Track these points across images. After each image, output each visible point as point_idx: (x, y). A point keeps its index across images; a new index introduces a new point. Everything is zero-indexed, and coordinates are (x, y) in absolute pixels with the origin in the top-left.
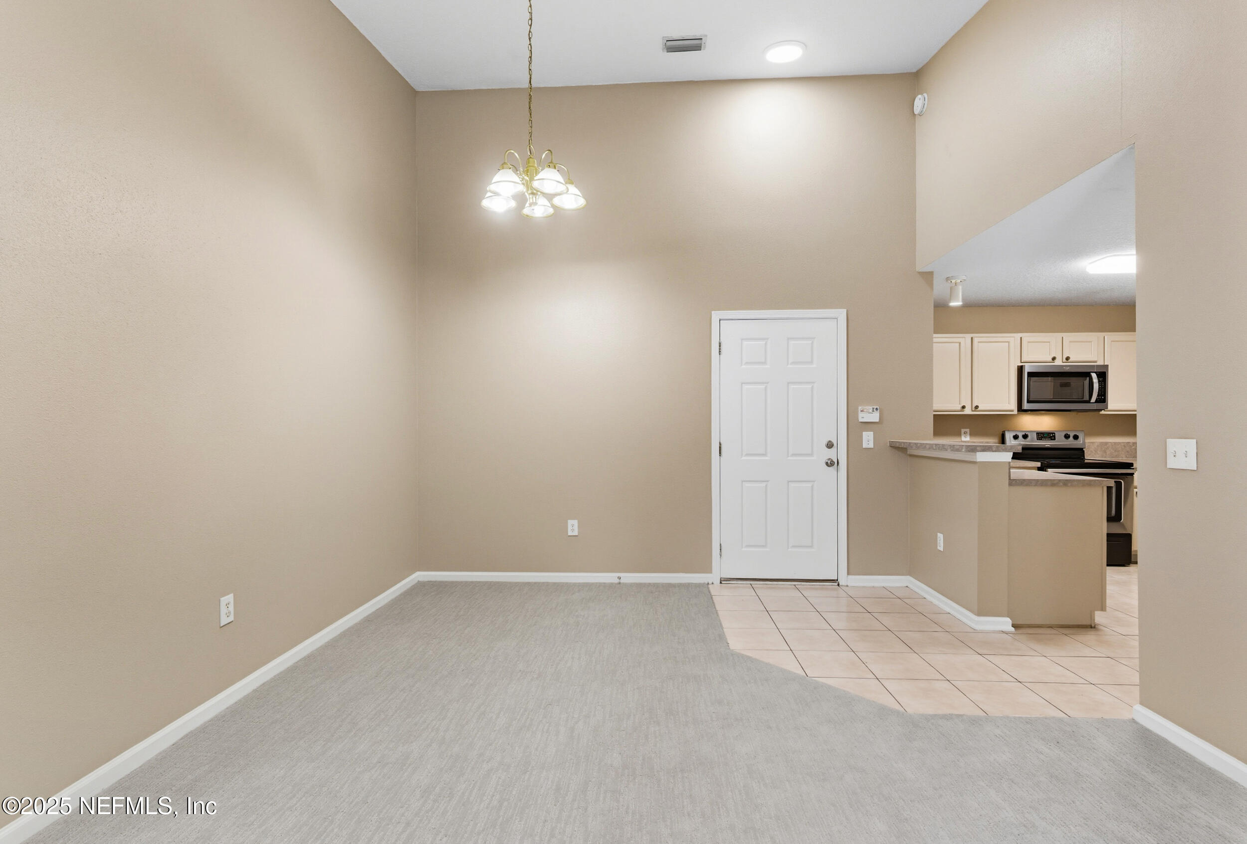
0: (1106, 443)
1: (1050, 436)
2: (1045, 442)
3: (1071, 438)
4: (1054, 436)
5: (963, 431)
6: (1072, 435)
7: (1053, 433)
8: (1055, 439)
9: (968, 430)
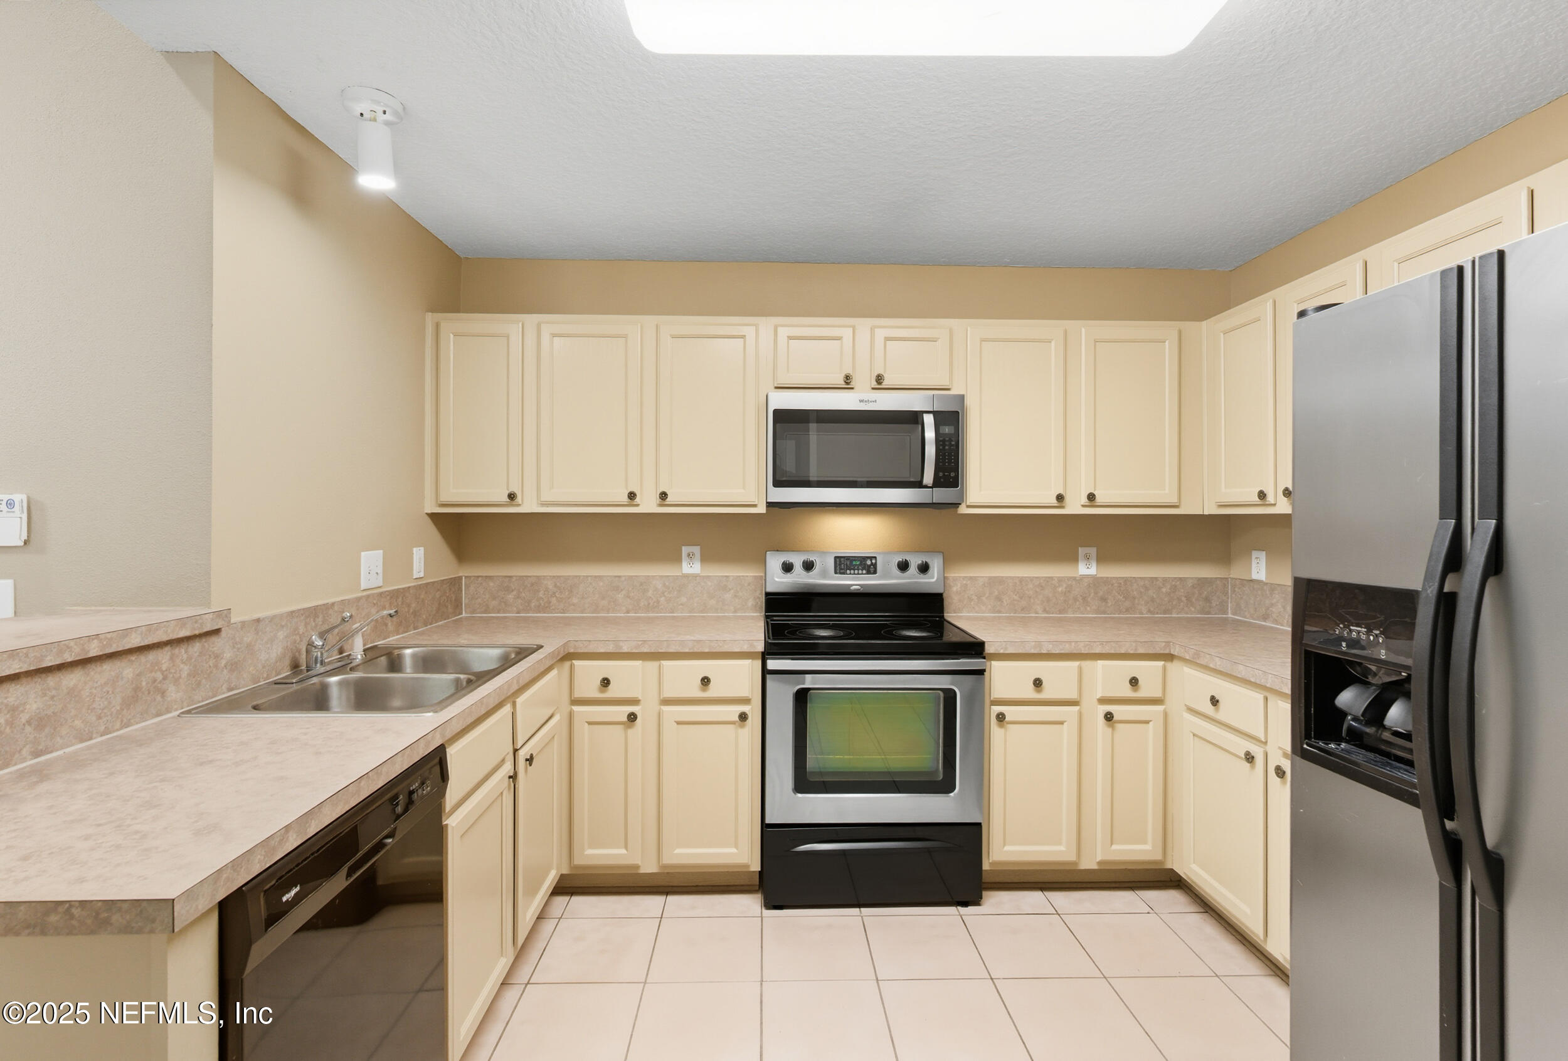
0: (1001, 581)
1: (867, 565)
2: (853, 579)
3: (913, 569)
4: (875, 565)
5: (685, 550)
6: (915, 561)
7: (871, 558)
8: (875, 572)
9: (696, 550)
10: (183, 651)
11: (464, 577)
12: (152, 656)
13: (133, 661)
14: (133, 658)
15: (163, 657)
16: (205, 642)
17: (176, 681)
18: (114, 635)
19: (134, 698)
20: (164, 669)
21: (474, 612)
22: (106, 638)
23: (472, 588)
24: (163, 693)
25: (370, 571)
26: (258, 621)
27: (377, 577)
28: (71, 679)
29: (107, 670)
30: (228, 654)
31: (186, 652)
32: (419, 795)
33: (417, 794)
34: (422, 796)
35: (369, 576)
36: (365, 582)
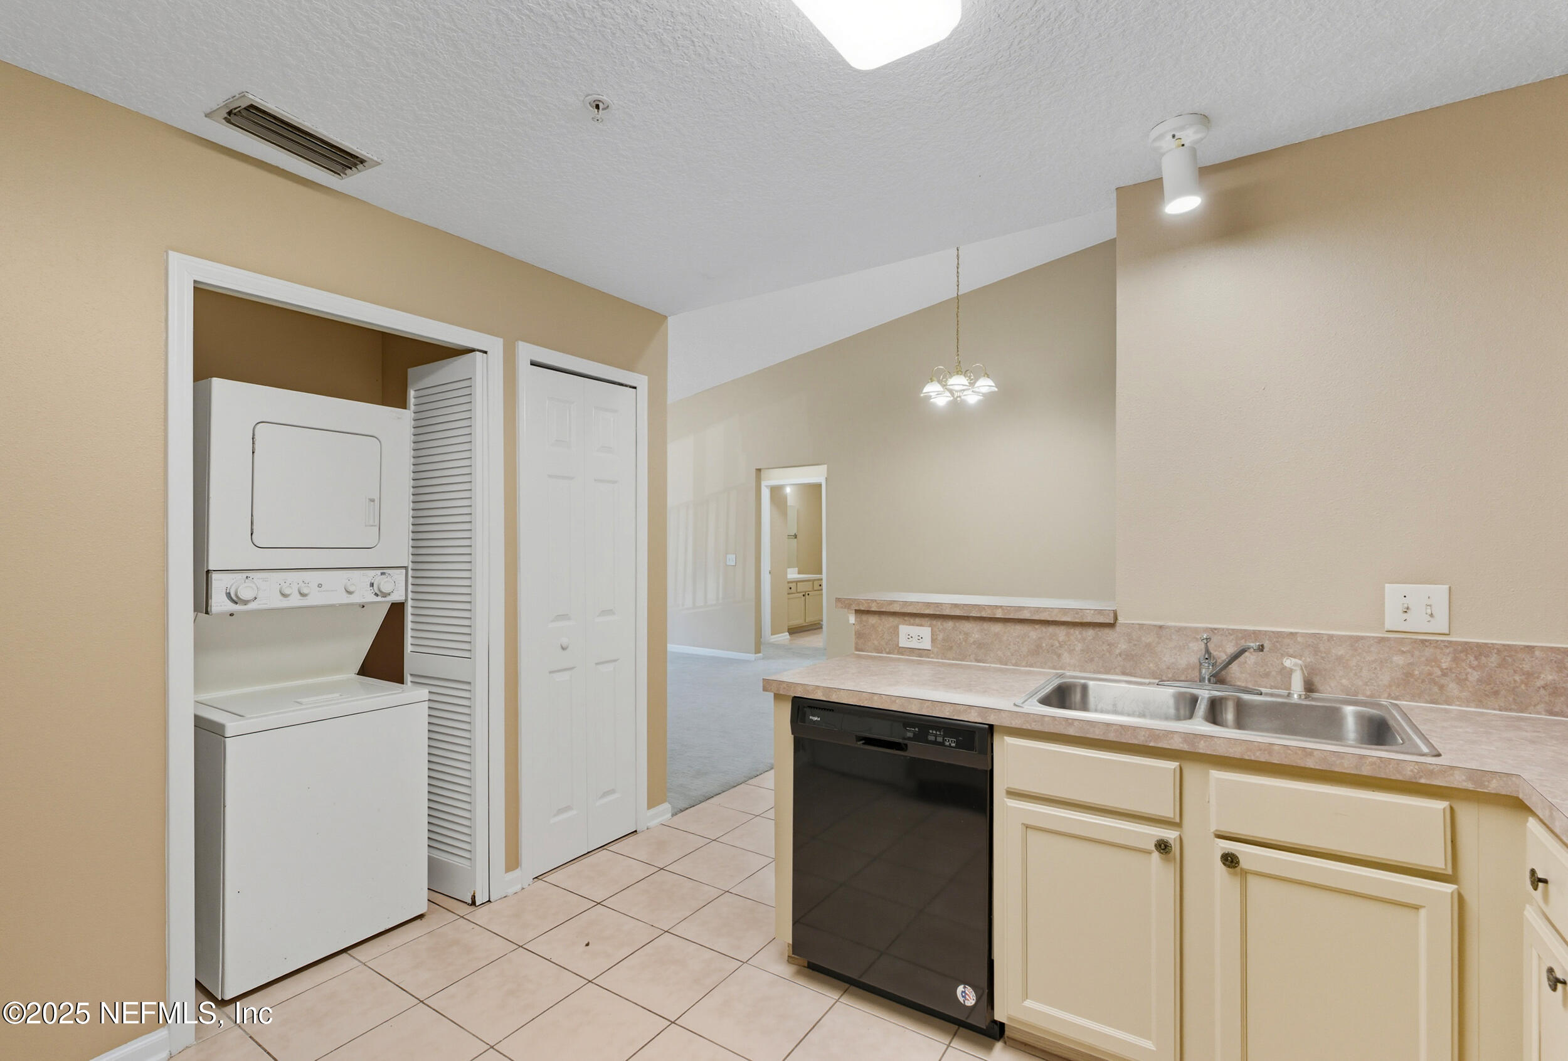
10: (1077, 632)
12: (1051, 629)
13: (1036, 629)
14: (1037, 627)
15: (1061, 633)
16: (1099, 631)
17: (1071, 651)
18: (1012, 609)
19: (1036, 651)
20: (1061, 640)
22: (1007, 609)
24: (1059, 656)
25: (1408, 608)
26: (1161, 627)
27: (1429, 618)
28: (997, 628)
29: (1019, 629)
30: (1123, 646)
31: (1080, 633)
32: (938, 740)
33: (936, 739)
34: (942, 744)
35: (1405, 616)
36: (1393, 620)
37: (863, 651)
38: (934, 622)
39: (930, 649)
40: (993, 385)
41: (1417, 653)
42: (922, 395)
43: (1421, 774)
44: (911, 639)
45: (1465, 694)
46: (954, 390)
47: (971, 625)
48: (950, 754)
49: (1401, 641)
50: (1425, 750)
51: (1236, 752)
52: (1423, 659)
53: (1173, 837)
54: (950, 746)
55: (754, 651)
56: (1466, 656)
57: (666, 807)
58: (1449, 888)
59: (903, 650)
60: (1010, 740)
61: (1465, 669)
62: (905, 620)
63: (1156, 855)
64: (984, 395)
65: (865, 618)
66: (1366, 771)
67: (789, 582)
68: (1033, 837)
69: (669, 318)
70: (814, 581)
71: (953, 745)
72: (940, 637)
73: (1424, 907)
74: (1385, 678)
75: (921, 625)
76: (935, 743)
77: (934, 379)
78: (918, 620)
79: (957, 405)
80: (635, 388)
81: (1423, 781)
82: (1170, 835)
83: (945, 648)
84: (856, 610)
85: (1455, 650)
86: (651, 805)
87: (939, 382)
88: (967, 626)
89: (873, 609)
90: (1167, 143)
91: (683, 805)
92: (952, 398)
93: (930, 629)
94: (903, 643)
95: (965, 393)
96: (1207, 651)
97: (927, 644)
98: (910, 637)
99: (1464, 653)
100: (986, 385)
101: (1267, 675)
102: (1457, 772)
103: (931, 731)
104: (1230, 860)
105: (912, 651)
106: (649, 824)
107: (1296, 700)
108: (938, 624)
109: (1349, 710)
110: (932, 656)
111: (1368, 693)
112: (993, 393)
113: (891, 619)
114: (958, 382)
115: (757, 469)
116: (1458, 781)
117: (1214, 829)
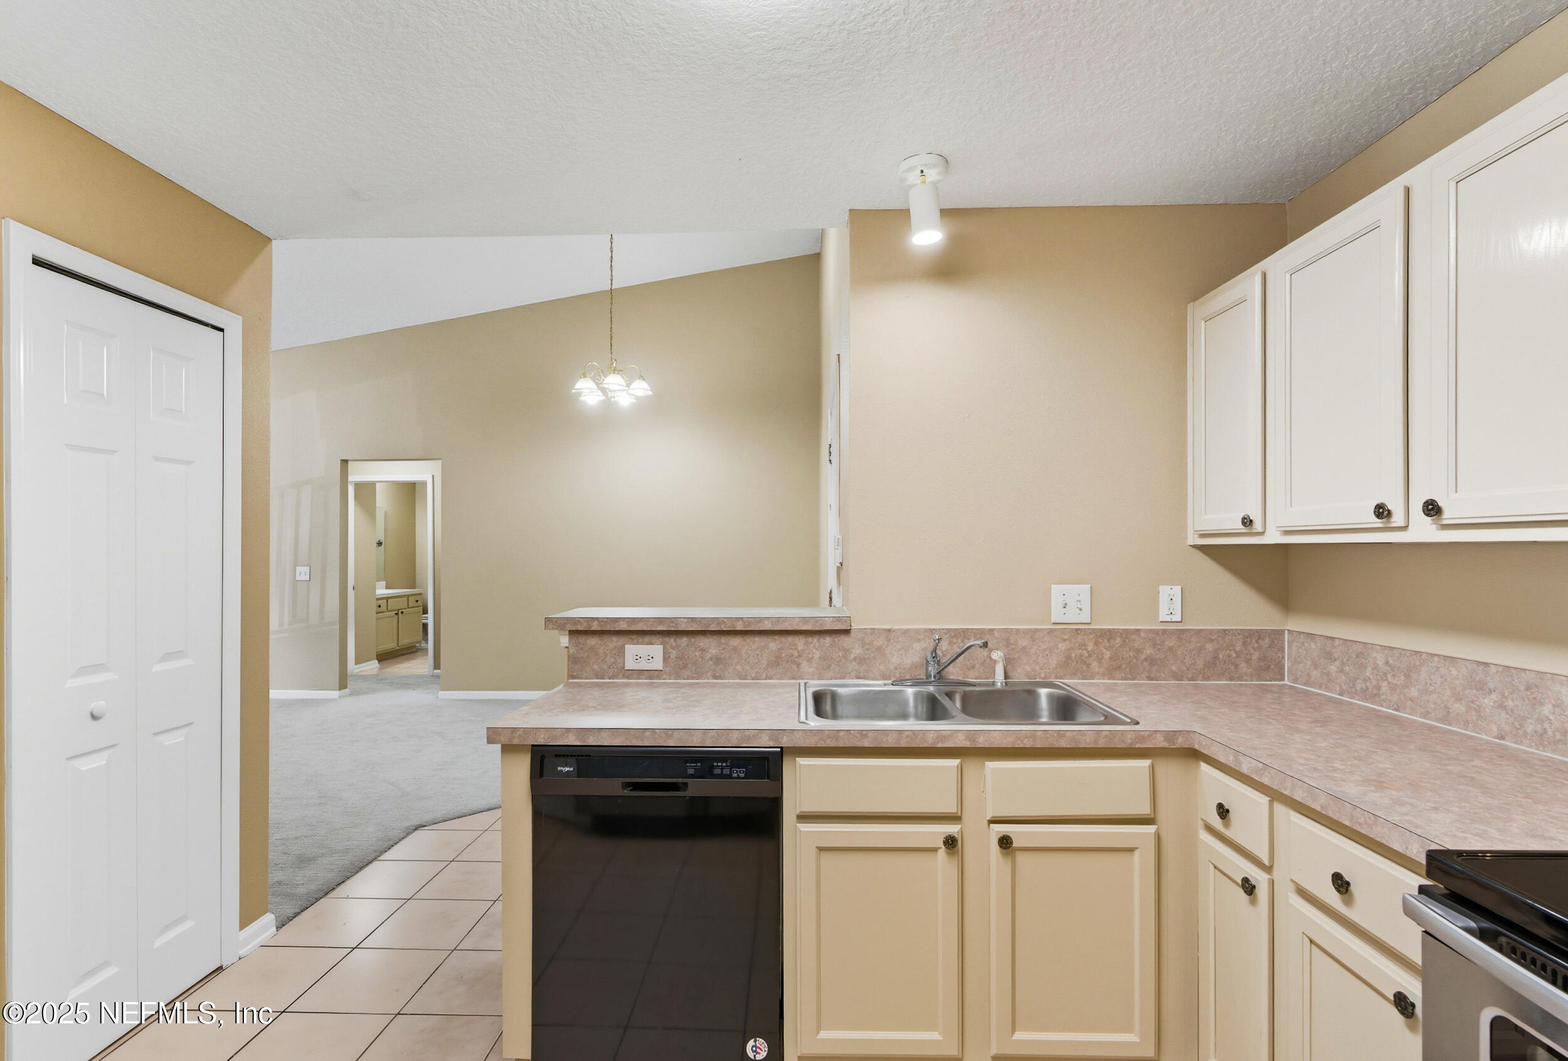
11: (1286, 631)
14: (776, 637)
15: (800, 642)
16: (835, 637)
17: (810, 660)
19: (776, 662)
20: (799, 650)
21: (1295, 681)
22: (748, 621)
23: (1294, 648)
25: (1066, 604)
26: (889, 630)
27: (1079, 612)
28: (736, 641)
29: (758, 641)
30: (857, 651)
31: (818, 641)
32: (724, 773)
33: (722, 772)
34: (730, 776)
35: (1064, 610)
36: (1057, 615)
37: (581, 678)
38: (667, 639)
39: (662, 669)
40: (649, 388)
41: (1073, 640)
42: (573, 391)
43: (1137, 740)
44: (641, 659)
45: (1102, 670)
46: (608, 389)
47: (707, 640)
48: (740, 786)
49: (1063, 631)
50: (1129, 720)
51: (1007, 742)
52: (1077, 644)
53: (957, 831)
54: (739, 778)
55: (338, 689)
56: (1102, 639)
57: (269, 919)
58: (1151, 829)
59: (629, 672)
60: (802, 761)
61: (1102, 650)
62: (633, 639)
63: (942, 851)
64: (637, 398)
65: (582, 639)
66: (1102, 744)
67: (377, 599)
68: (826, 857)
69: (275, 244)
70: (408, 596)
71: (742, 775)
72: (674, 654)
73: (1138, 848)
74: (1053, 662)
75: (651, 644)
76: (722, 776)
77: (588, 375)
78: (647, 639)
79: (608, 404)
80: (222, 330)
81: (1138, 746)
82: (952, 829)
83: (677, 668)
84: (569, 631)
85: (1096, 635)
86: (244, 923)
87: (594, 379)
88: (704, 642)
89: (593, 629)
90: (913, 178)
91: (289, 910)
92: (604, 398)
93: (661, 647)
94: (630, 664)
95: (618, 393)
96: (935, 650)
97: (658, 664)
98: (638, 658)
99: (1101, 638)
100: (641, 388)
101: (973, 667)
102: (1158, 735)
103: (715, 764)
104: (1005, 842)
105: (640, 673)
106: (240, 952)
107: (999, 687)
108: (672, 641)
109: (1043, 692)
110: (664, 677)
111: (1043, 675)
112: (647, 397)
113: (614, 639)
114: (614, 381)
115: (343, 461)
116: (1160, 742)
117: (990, 816)
